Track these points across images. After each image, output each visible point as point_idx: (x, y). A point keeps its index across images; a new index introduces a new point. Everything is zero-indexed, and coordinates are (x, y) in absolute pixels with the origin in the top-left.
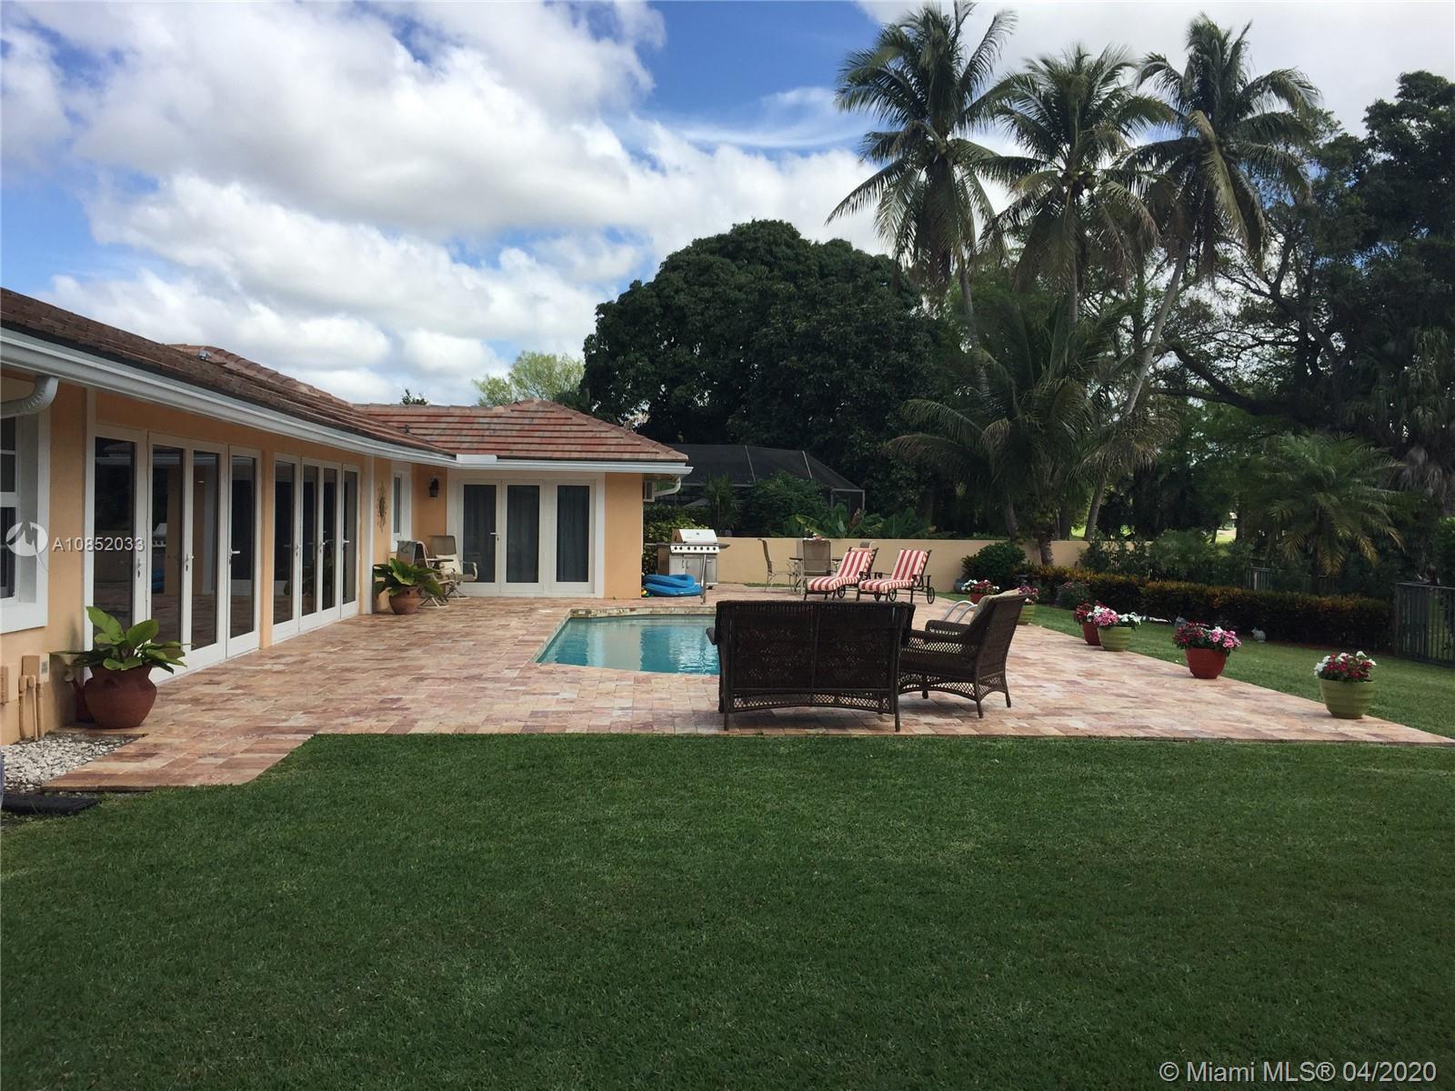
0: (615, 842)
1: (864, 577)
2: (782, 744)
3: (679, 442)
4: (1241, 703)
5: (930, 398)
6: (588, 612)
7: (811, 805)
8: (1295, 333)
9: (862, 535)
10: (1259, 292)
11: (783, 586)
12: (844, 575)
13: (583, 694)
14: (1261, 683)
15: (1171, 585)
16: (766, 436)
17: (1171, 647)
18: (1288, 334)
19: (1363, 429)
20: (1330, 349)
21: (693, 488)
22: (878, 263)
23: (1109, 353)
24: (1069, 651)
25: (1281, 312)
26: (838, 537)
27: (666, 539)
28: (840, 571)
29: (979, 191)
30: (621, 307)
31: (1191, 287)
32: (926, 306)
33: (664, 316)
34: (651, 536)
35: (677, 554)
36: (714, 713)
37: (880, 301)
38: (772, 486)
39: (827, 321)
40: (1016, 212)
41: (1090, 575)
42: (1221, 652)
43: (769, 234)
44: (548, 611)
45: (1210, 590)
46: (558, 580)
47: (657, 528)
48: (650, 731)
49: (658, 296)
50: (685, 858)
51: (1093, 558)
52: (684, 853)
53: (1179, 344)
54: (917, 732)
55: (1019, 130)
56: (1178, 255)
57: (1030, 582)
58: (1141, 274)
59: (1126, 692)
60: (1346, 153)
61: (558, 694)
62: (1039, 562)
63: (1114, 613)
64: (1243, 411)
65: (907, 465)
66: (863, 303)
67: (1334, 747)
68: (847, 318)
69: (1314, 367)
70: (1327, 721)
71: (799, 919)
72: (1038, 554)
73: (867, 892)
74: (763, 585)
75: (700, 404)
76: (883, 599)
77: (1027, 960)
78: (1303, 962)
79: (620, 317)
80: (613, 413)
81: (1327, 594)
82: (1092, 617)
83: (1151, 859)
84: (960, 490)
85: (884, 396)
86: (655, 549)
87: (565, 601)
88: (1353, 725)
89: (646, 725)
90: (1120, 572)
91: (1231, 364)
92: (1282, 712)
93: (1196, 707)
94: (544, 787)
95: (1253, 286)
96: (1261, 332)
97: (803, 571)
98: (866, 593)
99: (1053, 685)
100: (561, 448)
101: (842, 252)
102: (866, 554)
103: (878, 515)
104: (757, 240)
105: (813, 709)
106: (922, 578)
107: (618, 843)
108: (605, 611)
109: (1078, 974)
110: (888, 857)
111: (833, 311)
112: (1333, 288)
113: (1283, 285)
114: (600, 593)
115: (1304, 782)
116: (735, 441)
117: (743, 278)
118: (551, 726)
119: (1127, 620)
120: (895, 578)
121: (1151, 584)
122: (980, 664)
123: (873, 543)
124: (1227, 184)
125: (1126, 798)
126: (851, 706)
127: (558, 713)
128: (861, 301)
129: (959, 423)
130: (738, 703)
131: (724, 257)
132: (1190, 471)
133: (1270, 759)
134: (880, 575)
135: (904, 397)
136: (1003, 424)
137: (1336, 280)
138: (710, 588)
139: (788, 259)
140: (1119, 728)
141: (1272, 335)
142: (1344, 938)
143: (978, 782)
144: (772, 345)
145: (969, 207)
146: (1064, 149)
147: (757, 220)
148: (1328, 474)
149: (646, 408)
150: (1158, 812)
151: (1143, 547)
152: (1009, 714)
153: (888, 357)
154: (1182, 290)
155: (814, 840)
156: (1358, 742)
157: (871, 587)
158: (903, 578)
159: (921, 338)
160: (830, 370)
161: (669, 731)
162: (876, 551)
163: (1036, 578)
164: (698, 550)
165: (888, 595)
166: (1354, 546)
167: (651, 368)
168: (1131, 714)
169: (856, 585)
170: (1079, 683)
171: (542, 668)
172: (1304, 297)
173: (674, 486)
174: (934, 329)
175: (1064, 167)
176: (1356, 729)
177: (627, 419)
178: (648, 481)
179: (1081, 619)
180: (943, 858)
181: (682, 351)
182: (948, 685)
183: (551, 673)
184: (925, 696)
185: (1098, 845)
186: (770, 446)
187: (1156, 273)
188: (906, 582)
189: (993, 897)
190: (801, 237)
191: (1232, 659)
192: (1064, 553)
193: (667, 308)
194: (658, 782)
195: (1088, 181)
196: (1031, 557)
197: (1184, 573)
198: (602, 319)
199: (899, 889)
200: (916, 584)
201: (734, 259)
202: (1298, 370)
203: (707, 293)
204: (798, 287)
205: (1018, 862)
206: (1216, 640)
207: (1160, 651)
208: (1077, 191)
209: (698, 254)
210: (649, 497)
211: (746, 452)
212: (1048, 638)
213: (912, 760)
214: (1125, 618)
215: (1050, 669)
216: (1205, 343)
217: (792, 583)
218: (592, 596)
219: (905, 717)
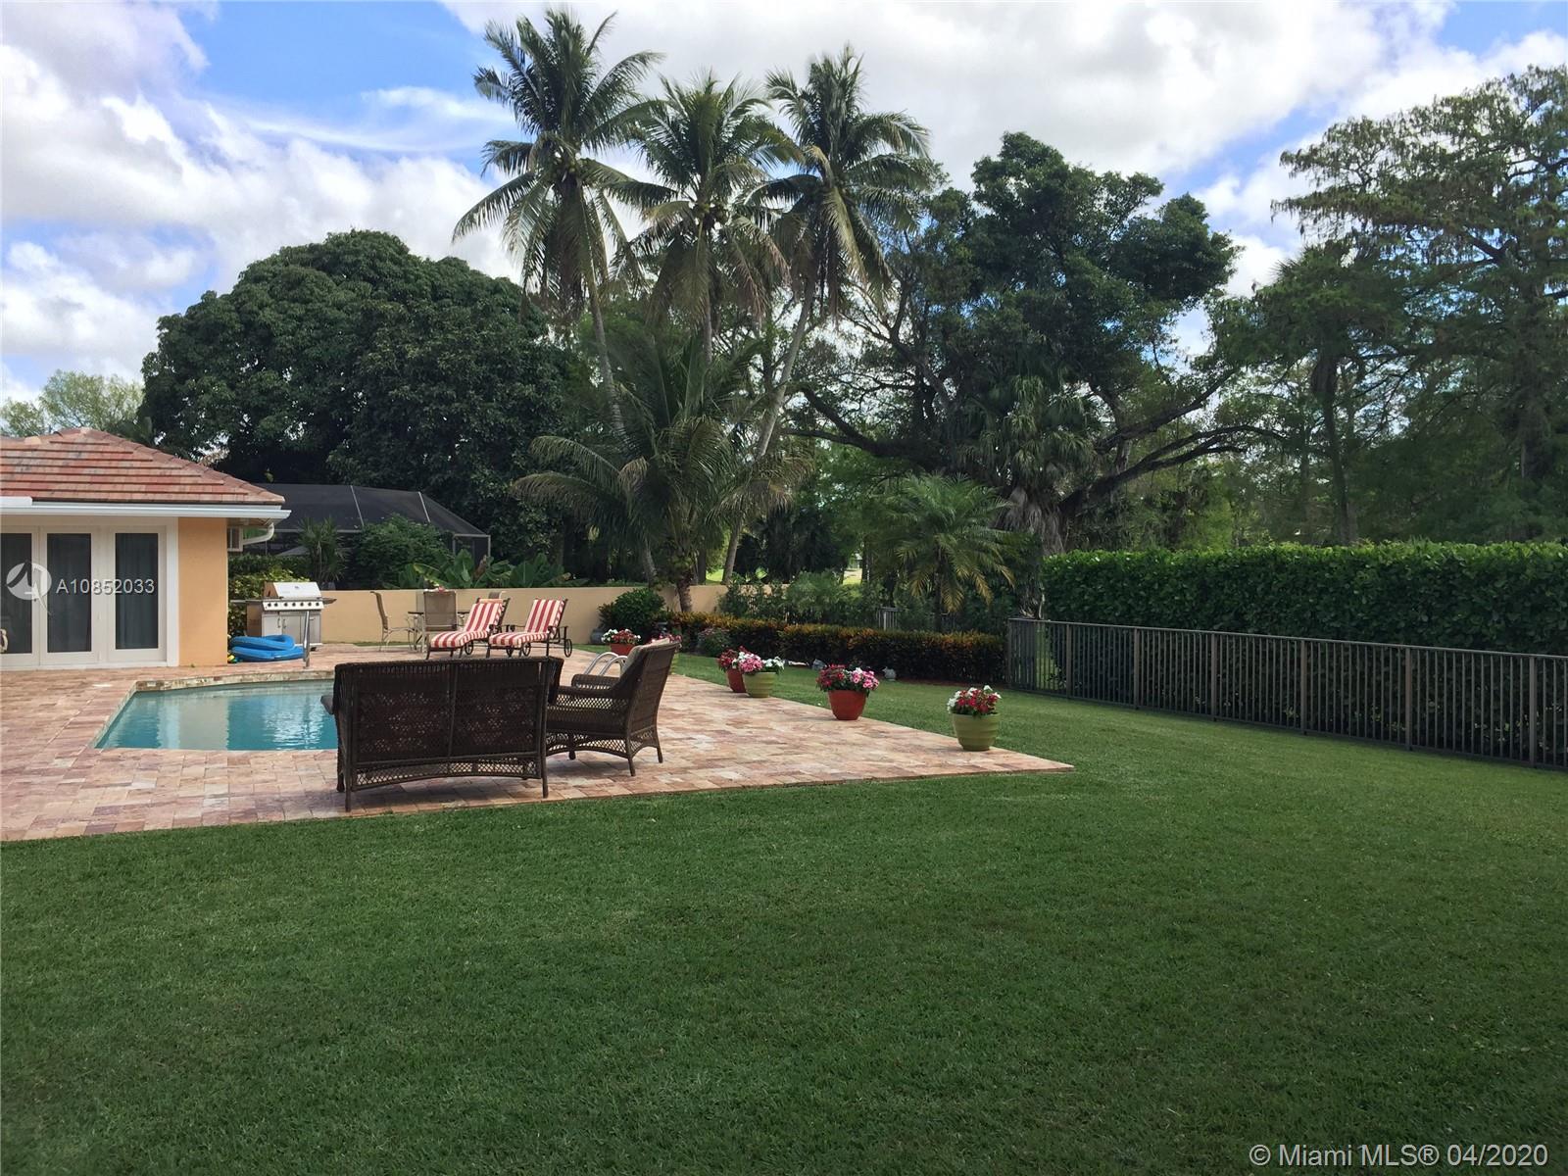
0: (221, 955)
1: (495, 630)
2: (416, 822)
3: (268, 481)
4: (881, 742)
5: (560, 434)
6: (160, 684)
7: (455, 887)
8: (912, 378)
9: (489, 585)
10: (879, 336)
11: (400, 643)
12: (472, 630)
13: (163, 782)
14: (898, 720)
15: (808, 628)
16: (375, 474)
17: (815, 690)
18: (906, 378)
19: (974, 472)
20: (944, 393)
21: (286, 535)
22: (500, 286)
23: (742, 392)
24: (716, 700)
25: (900, 357)
26: (462, 588)
27: (256, 594)
28: (467, 625)
29: (610, 216)
30: (191, 322)
31: (817, 328)
32: (552, 336)
33: (246, 334)
34: (237, 592)
35: (272, 612)
36: (331, 792)
37: (502, 328)
38: (384, 532)
39: (443, 348)
40: (648, 241)
41: (730, 620)
42: (861, 692)
43: (372, 247)
44: (106, 685)
45: (845, 631)
46: (117, 648)
47: (245, 582)
48: (253, 820)
49: (238, 310)
50: (311, 963)
51: (732, 603)
52: (308, 958)
53: (807, 385)
54: (566, 797)
55: (648, 155)
56: (804, 293)
57: (670, 629)
58: (770, 312)
59: (774, 738)
60: (954, 204)
61: (129, 784)
62: (678, 609)
63: (759, 658)
64: (867, 454)
65: (536, 507)
66: (482, 329)
67: (967, 780)
68: (467, 345)
69: (930, 411)
70: (959, 754)
71: (452, 1017)
72: (677, 599)
73: (526, 977)
74: (377, 644)
75: (293, 437)
76: (516, 653)
77: (701, 1028)
78: (960, 993)
79: (189, 334)
80: (182, 445)
81: (949, 631)
82: (737, 664)
83: (813, 907)
84: (593, 534)
85: (511, 432)
86: (243, 607)
87: (127, 672)
88: (982, 757)
89: (247, 813)
90: (759, 615)
91: (855, 406)
92: (919, 749)
93: (843, 749)
94: (121, 898)
95: (874, 330)
96: (882, 376)
97: (424, 626)
98: (497, 648)
99: (703, 736)
100: (119, 488)
101: (458, 272)
102: (496, 606)
103: (507, 562)
104: (357, 253)
105: (449, 780)
106: (558, 630)
107: (224, 956)
108: (181, 682)
109: (753, 1036)
110: (547, 936)
111: (450, 336)
112: (945, 334)
113: (901, 331)
114: (174, 660)
115: (945, 816)
116: (336, 480)
117: (342, 296)
118: (123, 824)
119: (770, 665)
120: (529, 631)
121: (790, 628)
122: (631, 718)
123: (503, 593)
124: (848, 226)
125: (784, 847)
126: (493, 774)
127: (133, 806)
128: (481, 327)
129: (594, 462)
130: (361, 779)
131: (318, 269)
132: (819, 512)
133: (914, 795)
134: (513, 628)
135: (532, 434)
136: (640, 464)
137: (948, 327)
138: (313, 649)
139: (397, 277)
140: (771, 776)
141: (891, 379)
142: (993, 965)
143: (637, 844)
144: (380, 372)
145: (601, 233)
146: (695, 180)
147: (357, 230)
148: (949, 516)
149: (225, 441)
150: (816, 858)
151: (780, 589)
152: (661, 770)
153: (512, 390)
154: (808, 331)
155: (463, 926)
156: (988, 773)
157: (502, 641)
158: (537, 630)
159: (546, 368)
160: (449, 401)
161: (277, 817)
162: (507, 601)
163: (676, 626)
164: (298, 606)
165: (521, 649)
166: (971, 585)
167: (229, 394)
168: (782, 761)
169: (486, 640)
170: (728, 733)
171: (105, 754)
172: (921, 343)
173: (265, 533)
174: (562, 362)
175: (695, 199)
176: (985, 760)
177: (201, 455)
178: (234, 527)
179: (726, 666)
180: (606, 930)
181: (269, 377)
182: (597, 743)
183: (117, 759)
184: (572, 756)
185: (761, 898)
186: (380, 486)
187: (783, 313)
188: (541, 634)
189: (661, 965)
190: (410, 253)
191: (871, 701)
192: (705, 597)
193: (249, 325)
194: (268, 879)
195: (718, 214)
196: (671, 604)
197: (819, 615)
198: (165, 334)
199: (561, 969)
200: (552, 636)
201: (330, 274)
202: (916, 414)
203: (299, 310)
204: (409, 309)
205: (683, 925)
206: (857, 680)
207: (802, 695)
208: (708, 224)
209: (287, 265)
210: (235, 545)
211: (352, 494)
212: (693, 688)
213: (563, 827)
214: (769, 663)
215: (699, 720)
216: (831, 384)
217: (412, 640)
218: (163, 664)
219: (552, 780)
